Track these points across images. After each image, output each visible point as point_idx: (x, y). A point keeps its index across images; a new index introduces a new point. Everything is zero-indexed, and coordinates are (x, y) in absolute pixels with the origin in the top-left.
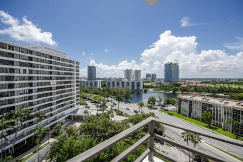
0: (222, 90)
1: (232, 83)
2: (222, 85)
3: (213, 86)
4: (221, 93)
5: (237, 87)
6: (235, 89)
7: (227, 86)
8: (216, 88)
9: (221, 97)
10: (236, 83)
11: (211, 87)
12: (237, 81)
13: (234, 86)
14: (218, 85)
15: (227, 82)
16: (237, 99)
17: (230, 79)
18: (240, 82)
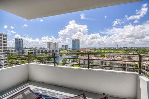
0: (98, 53)
1: (102, 50)
2: (98, 51)
5: (104, 51)
7: (100, 51)
9: (98, 56)
10: (104, 50)
11: (94, 52)
13: (102, 51)
14: (97, 51)
15: (100, 49)
16: (103, 57)
18: (105, 49)
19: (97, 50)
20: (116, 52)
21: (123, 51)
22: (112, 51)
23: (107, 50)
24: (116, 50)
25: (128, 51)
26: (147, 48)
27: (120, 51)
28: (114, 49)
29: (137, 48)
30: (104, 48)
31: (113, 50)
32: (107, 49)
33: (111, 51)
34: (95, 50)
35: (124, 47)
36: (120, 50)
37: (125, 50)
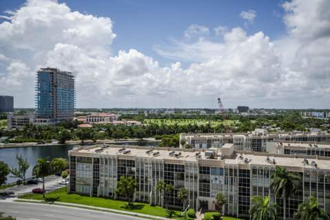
0: (152, 131)
1: (166, 117)
2: (152, 121)
3: (138, 123)
4: (151, 137)
5: (174, 123)
6: (169, 127)
7: (159, 123)
8: (144, 127)
10: (173, 117)
11: (137, 127)
12: (173, 112)
14: (148, 121)
15: (161, 115)
16: (171, 145)
17: (165, 110)
18: (178, 115)
19: (150, 117)
20: (215, 124)
21: (237, 122)
22: (204, 123)
23: (185, 118)
24: (216, 118)
25: (253, 122)
26: (304, 111)
27: (228, 123)
28: (210, 114)
30: (177, 110)
31: (203, 117)
32: (184, 113)
33: (199, 123)
34: (141, 120)
35: (242, 109)
36: (227, 118)
37: (242, 119)
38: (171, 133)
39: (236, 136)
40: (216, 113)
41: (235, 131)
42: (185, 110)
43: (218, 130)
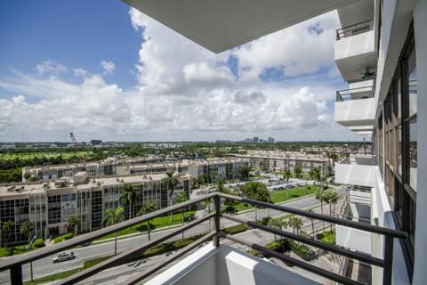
5: (14, 157)
6: (8, 162)
10: (12, 151)
12: (14, 147)
13: (7, 157)
16: (12, 180)
18: (20, 148)
20: (67, 156)
21: (91, 153)
22: (55, 156)
23: (30, 151)
24: (69, 151)
25: (106, 152)
27: (82, 154)
28: (61, 147)
29: (124, 143)
30: (17, 144)
31: (54, 150)
32: (28, 147)
33: (48, 156)
35: (94, 142)
36: (81, 150)
37: (95, 150)
38: (10, 168)
39: (88, 165)
40: (69, 146)
41: (88, 161)
42: (29, 144)
43: (70, 161)
